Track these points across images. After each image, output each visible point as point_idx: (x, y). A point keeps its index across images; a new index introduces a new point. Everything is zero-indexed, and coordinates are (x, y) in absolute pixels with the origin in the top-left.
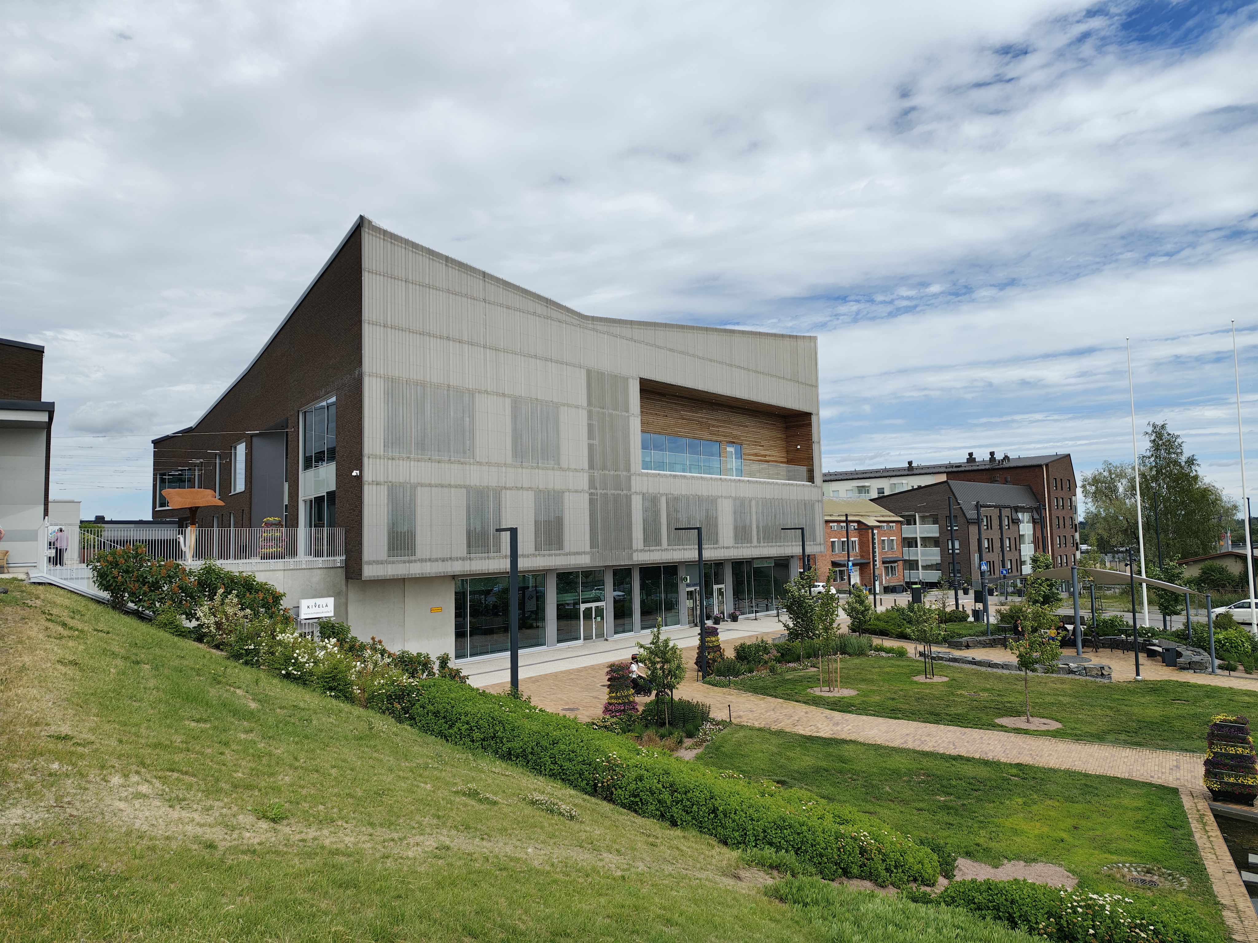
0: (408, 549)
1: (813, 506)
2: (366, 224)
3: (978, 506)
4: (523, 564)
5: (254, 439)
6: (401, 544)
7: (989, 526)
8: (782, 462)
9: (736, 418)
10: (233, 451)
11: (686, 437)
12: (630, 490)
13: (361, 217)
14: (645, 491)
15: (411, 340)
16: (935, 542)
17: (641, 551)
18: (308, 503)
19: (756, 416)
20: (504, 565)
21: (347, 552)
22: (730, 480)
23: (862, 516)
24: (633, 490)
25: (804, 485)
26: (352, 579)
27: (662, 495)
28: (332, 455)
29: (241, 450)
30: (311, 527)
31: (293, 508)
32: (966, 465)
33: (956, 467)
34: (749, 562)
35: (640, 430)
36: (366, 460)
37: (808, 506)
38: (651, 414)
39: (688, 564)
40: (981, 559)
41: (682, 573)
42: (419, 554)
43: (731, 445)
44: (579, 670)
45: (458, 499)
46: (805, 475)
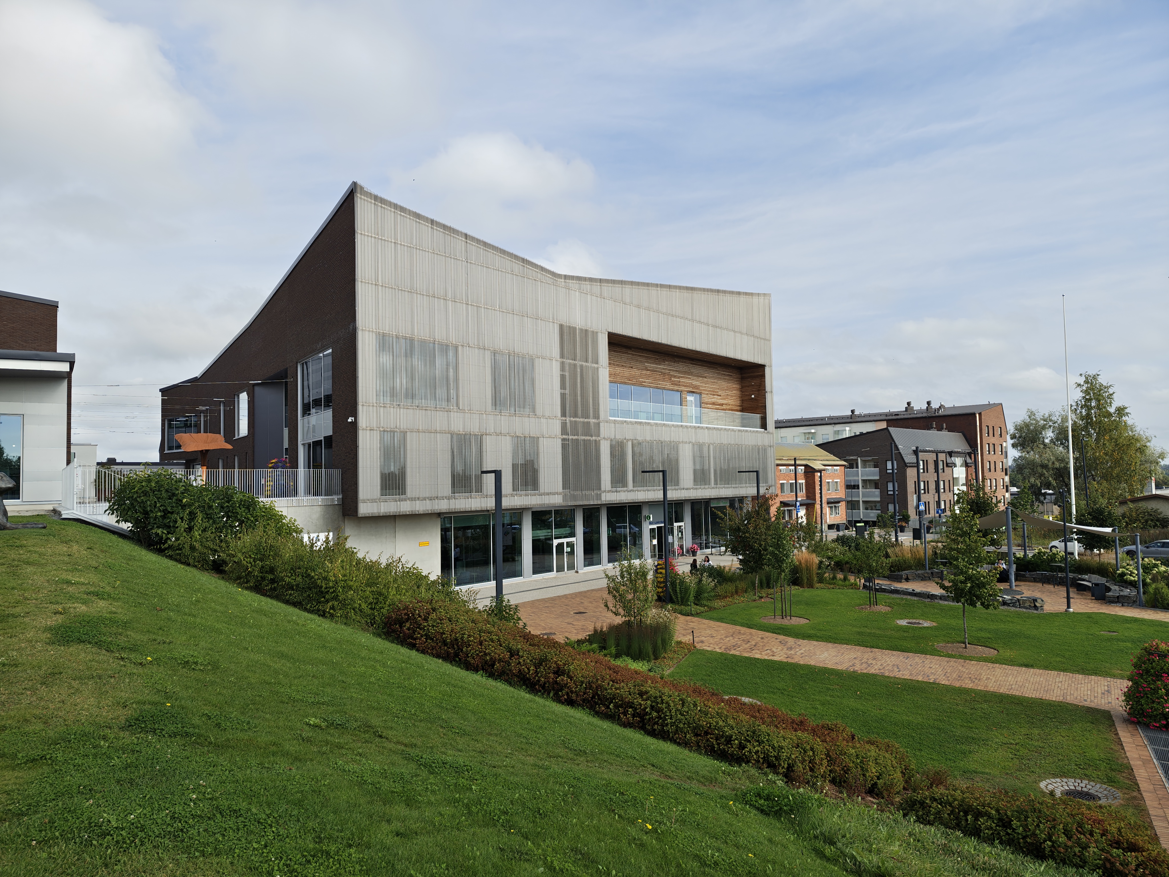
0: (399, 489)
1: (765, 450)
2: (358, 190)
3: (916, 452)
4: (506, 503)
5: (257, 389)
6: (393, 484)
7: (926, 470)
8: (737, 411)
9: (697, 369)
10: (236, 399)
11: (650, 387)
12: (599, 436)
13: (355, 184)
14: (613, 437)
15: (400, 297)
16: (876, 484)
17: (609, 492)
18: (307, 446)
19: (714, 368)
20: (490, 504)
21: (343, 491)
22: (690, 426)
23: (809, 460)
24: (602, 436)
25: (757, 431)
26: (348, 515)
27: (628, 440)
28: (328, 401)
29: (244, 397)
30: (309, 468)
31: (293, 451)
32: (905, 413)
33: (896, 415)
34: (707, 502)
35: (608, 381)
36: (360, 408)
37: (762, 451)
38: (618, 365)
39: (652, 504)
40: (919, 500)
41: (645, 512)
42: (410, 492)
43: (692, 394)
44: (553, 599)
45: (443, 444)
46: (758, 422)
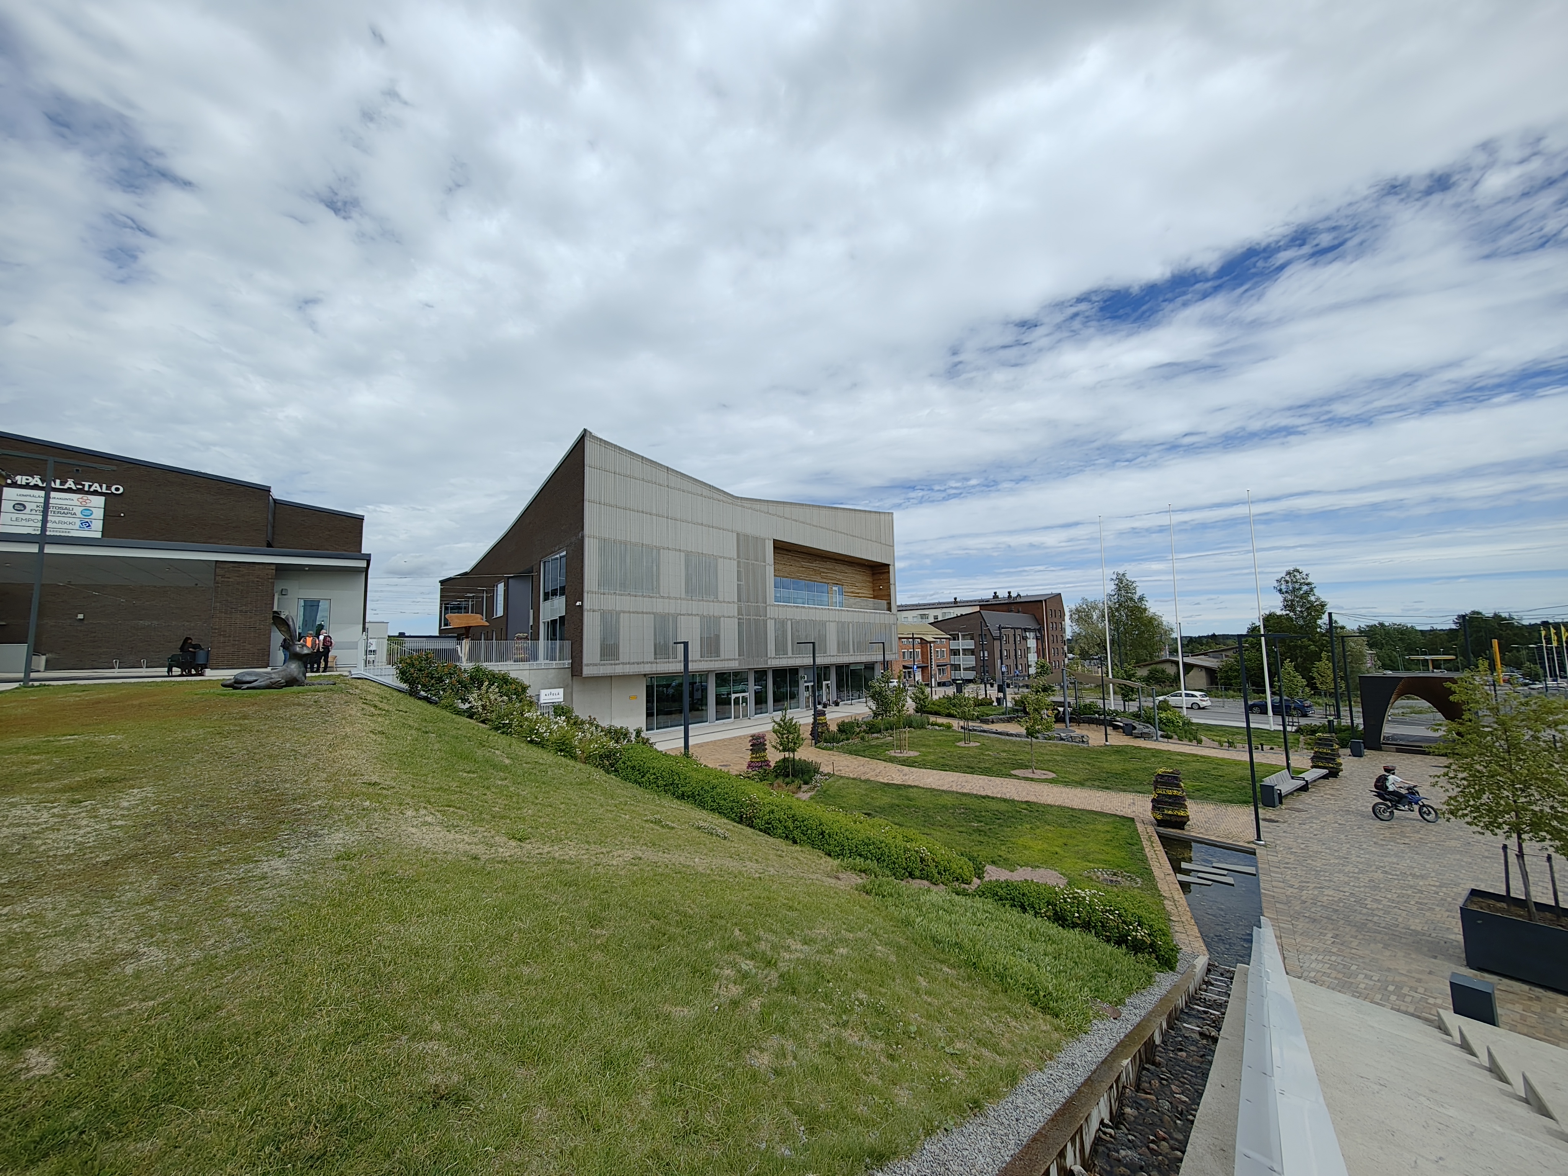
0: (614, 656)
1: (891, 627)
2: (588, 434)
3: (1000, 628)
4: (692, 667)
5: (510, 580)
6: (609, 653)
7: (1007, 642)
8: (870, 598)
9: (838, 566)
10: (495, 588)
11: (805, 580)
12: (766, 616)
13: (585, 430)
14: (776, 617)
15: (617, 513)
16: (972, 652)
17: (774, 658)
18: (546, 624)
19: (853, 566)
20: (680, 667)
21: (573, 657)
22: (835, 609)
23: (923, 634)
24: (768, 616)
25: (884, 613)
26: (575, 676)
27: (788, 620)
28: (562, 591)
29: (501, 587)
30: (548, 640)
31: (536, 627)
32: (992, 600)
33: (986, 601)
34: (847, 665)
35: (773, 575)
36: (585, 595)
37: (887, 627)
38: (780, 563)
39: (805, 668)
40: (1002, 664)
41: (801, 673)
42: (622, 660)
43: (835, 585)
44: (730, 739)
45: (649, 620)
46: (886, 606)
